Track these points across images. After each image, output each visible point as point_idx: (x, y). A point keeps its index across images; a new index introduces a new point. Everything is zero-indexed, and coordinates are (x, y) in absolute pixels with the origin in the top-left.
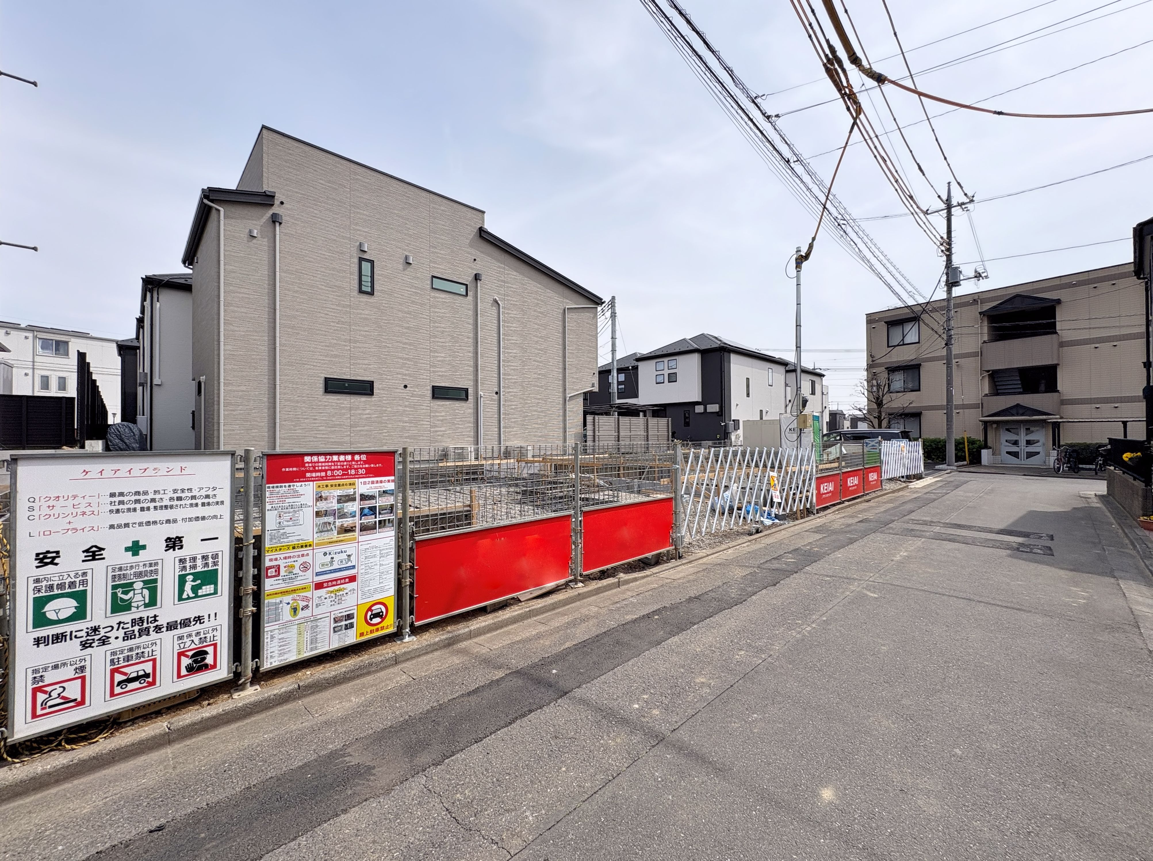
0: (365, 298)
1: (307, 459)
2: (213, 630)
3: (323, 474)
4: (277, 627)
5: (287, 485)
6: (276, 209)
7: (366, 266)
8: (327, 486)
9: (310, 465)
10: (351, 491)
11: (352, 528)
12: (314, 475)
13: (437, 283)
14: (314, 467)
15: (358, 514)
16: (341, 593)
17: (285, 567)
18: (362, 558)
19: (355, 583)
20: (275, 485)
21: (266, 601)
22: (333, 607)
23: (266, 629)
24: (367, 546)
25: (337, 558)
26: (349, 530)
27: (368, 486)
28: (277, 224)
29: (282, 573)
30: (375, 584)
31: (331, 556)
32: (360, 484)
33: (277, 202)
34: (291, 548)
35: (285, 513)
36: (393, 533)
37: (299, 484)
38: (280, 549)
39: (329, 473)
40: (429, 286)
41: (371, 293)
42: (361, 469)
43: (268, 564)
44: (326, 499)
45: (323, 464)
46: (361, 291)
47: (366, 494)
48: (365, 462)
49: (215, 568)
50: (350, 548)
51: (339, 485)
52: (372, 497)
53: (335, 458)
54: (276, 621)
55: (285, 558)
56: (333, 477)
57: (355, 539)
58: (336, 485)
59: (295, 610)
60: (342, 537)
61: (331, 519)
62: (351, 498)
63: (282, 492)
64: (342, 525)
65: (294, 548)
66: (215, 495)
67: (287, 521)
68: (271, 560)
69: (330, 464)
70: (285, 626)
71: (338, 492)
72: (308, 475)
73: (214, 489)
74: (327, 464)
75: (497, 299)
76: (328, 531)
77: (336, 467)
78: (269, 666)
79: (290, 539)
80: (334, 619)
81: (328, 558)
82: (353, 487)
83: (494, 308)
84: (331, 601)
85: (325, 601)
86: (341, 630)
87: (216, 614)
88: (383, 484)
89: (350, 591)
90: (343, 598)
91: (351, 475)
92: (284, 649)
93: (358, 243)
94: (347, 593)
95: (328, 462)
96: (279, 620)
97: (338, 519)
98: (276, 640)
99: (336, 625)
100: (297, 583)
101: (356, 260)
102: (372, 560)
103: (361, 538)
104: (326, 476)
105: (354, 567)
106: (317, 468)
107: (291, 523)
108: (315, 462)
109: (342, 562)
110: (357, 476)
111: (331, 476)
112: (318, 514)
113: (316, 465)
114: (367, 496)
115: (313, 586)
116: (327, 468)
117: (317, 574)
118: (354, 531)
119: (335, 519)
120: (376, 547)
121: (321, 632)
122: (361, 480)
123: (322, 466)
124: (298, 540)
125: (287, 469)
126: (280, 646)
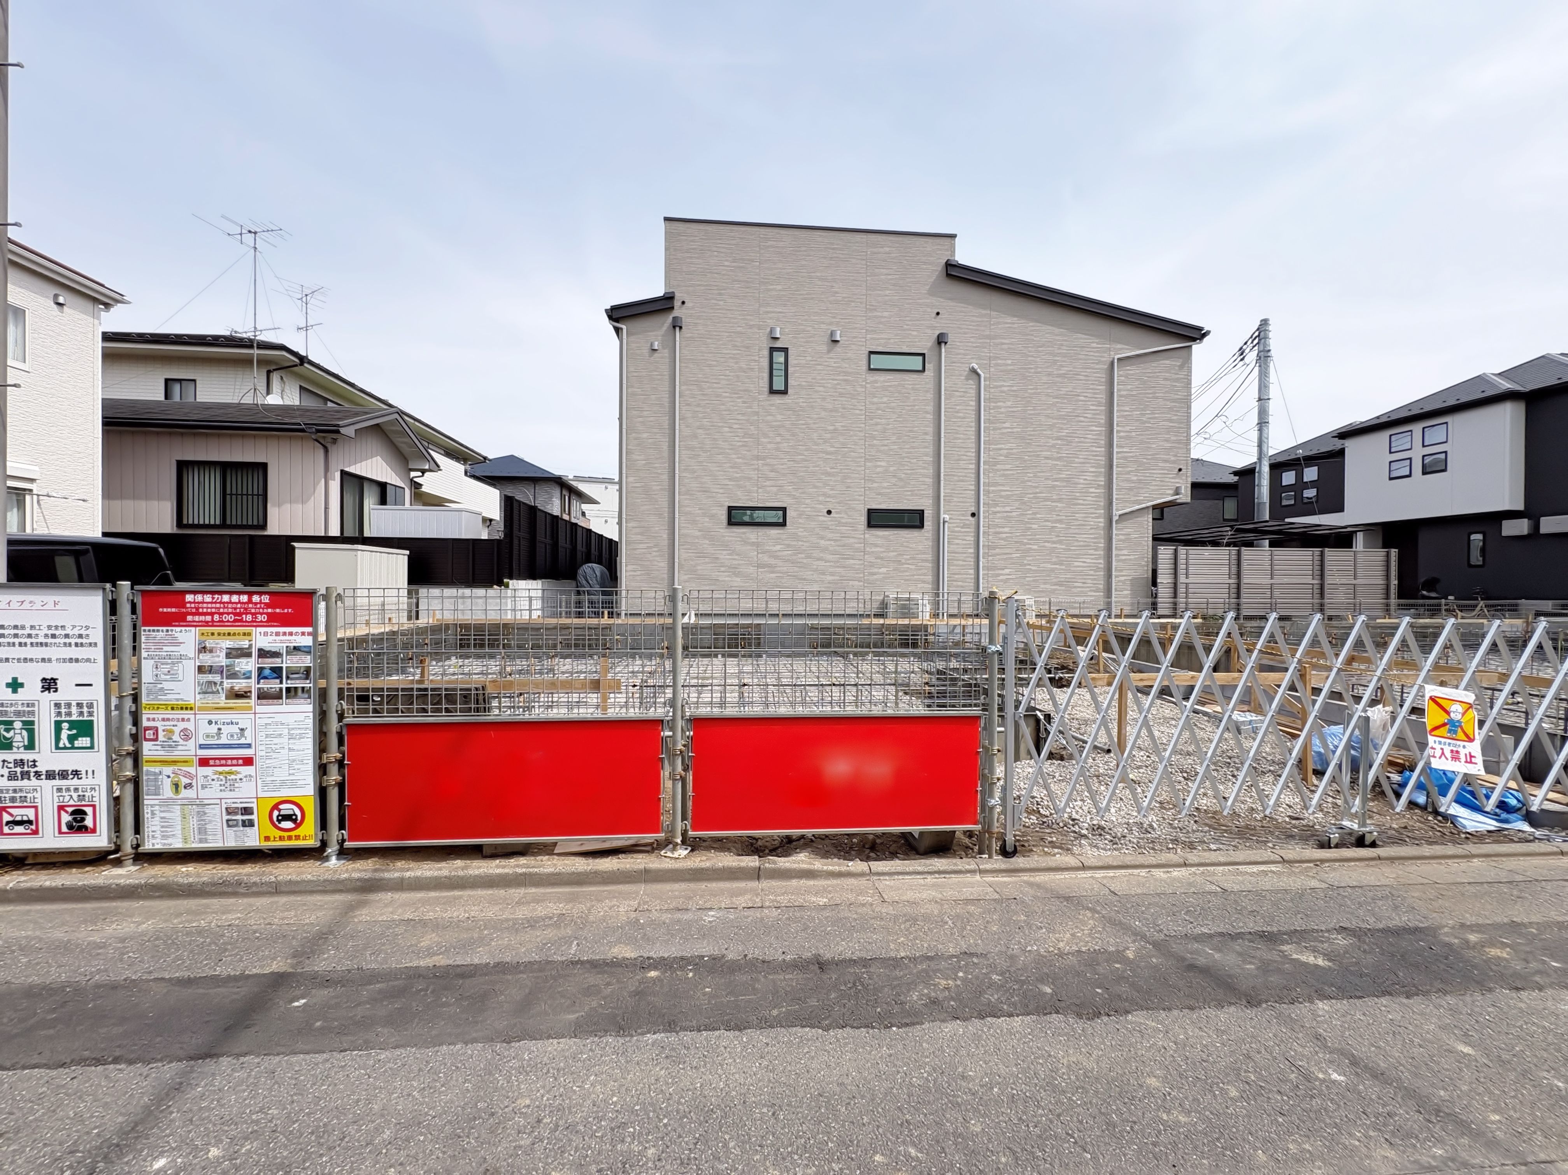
0: (777, 399)
1: (189, 598)
2: (92, 789)
3: (209, 618)
4: (157, 802)
5: (165, 629)
6: (676, 313)
7: (779, 358)
8: (213, 634)
9: (193, 605)
10: (245, 644)
11: (246, 692)
12: (197, 618)
13: (878, 361)
14: (197, 609)
15: (254, 675)
16: (233, 777)
17: (164, 731)
18: (261, 736)
19: (253, 768)
20: (152, 628)
21: (145, 769)
22: (223, 793)
23: (146, 802)
24: (269, 721)
25: (226, 730)
26: (242, 695)
27: (270, 639)
28: (677, 329)
29: (161, 737)
30: (281, 774)
31: (217, 727)
32: (258, 634)
33: (677, 304)
34: (169, 708)
35: (163, 664)
36: (310, 708)
37: (178, 629)
38: (158, 708)
39: (216, 617)
40: (865, 367)
41: (785, 392)
42: (261, 614)
43: (145, 723)
44: (211, 651)
45: (210, 605)
46: (772, 392)
47: (267, 649)
48: (268, 605)
49: (90, 718)
50: (244, 720)
51: (229, 634)
52: (276, 654)
53: (226, 598)
54: (156, 795)
55: (163, 720)
56: (221, 623)
57: (250, 708)
58: (224, 634)
59: (176, 786)
60: (233, 703)
61: (217, 678)
62: (245, 653)
63: (158, 637)
64: (232, 688)
65: (173, 709)
66: (88, 635)
67: (165, 675)
68: (148, 719)
69: (218, 605)
70: (167, 804)
71: (228, 643)
72: (189, 618)
73: (87, 628)
74: (214, 605)
75: (976, 367)
76: (213, 693)
77: (226, 610)
78: (151, 847)
79: (169, 697)
80: (226, 808)
81: (213, 729)
82: (249, 638)
83: (971, 382)
84: (221, 785)
85: (213, 783)
86: (236, 826)
87: (93, 771)
88: (294, 637)
89: (246, 777)
90: (236, 785)
91: (246, 621)
92: (166, 831)
93: (769, 330)
94: (241, 779)
95: (216, 603)
96: (159, 795)
97: (227, 678)
98: (157, 819)
99: (229, 817)
100: (177, 754)
101: (766, 353)
102: (276, 741)
103: (259, 709)
104: (213, 621)
105: (249, 746)
106: (201, 610)
107: (168, 677)
108: (198, 603)
109: (232, 736)
110: (255, 624)
111: (219, 621)
112: (201, 669)
113: (200, 605)
114: (268, 652)
115: (196, 761)
116: (213, 610)
117: (202, 747)
118: (249, 697)
119: (222, 678)
120: (283, 724)
121: (210, 822)
122: (259, 629)
123: (207, 608)
124: (177, 700)
125: (165, 610)
126: (162, 827)
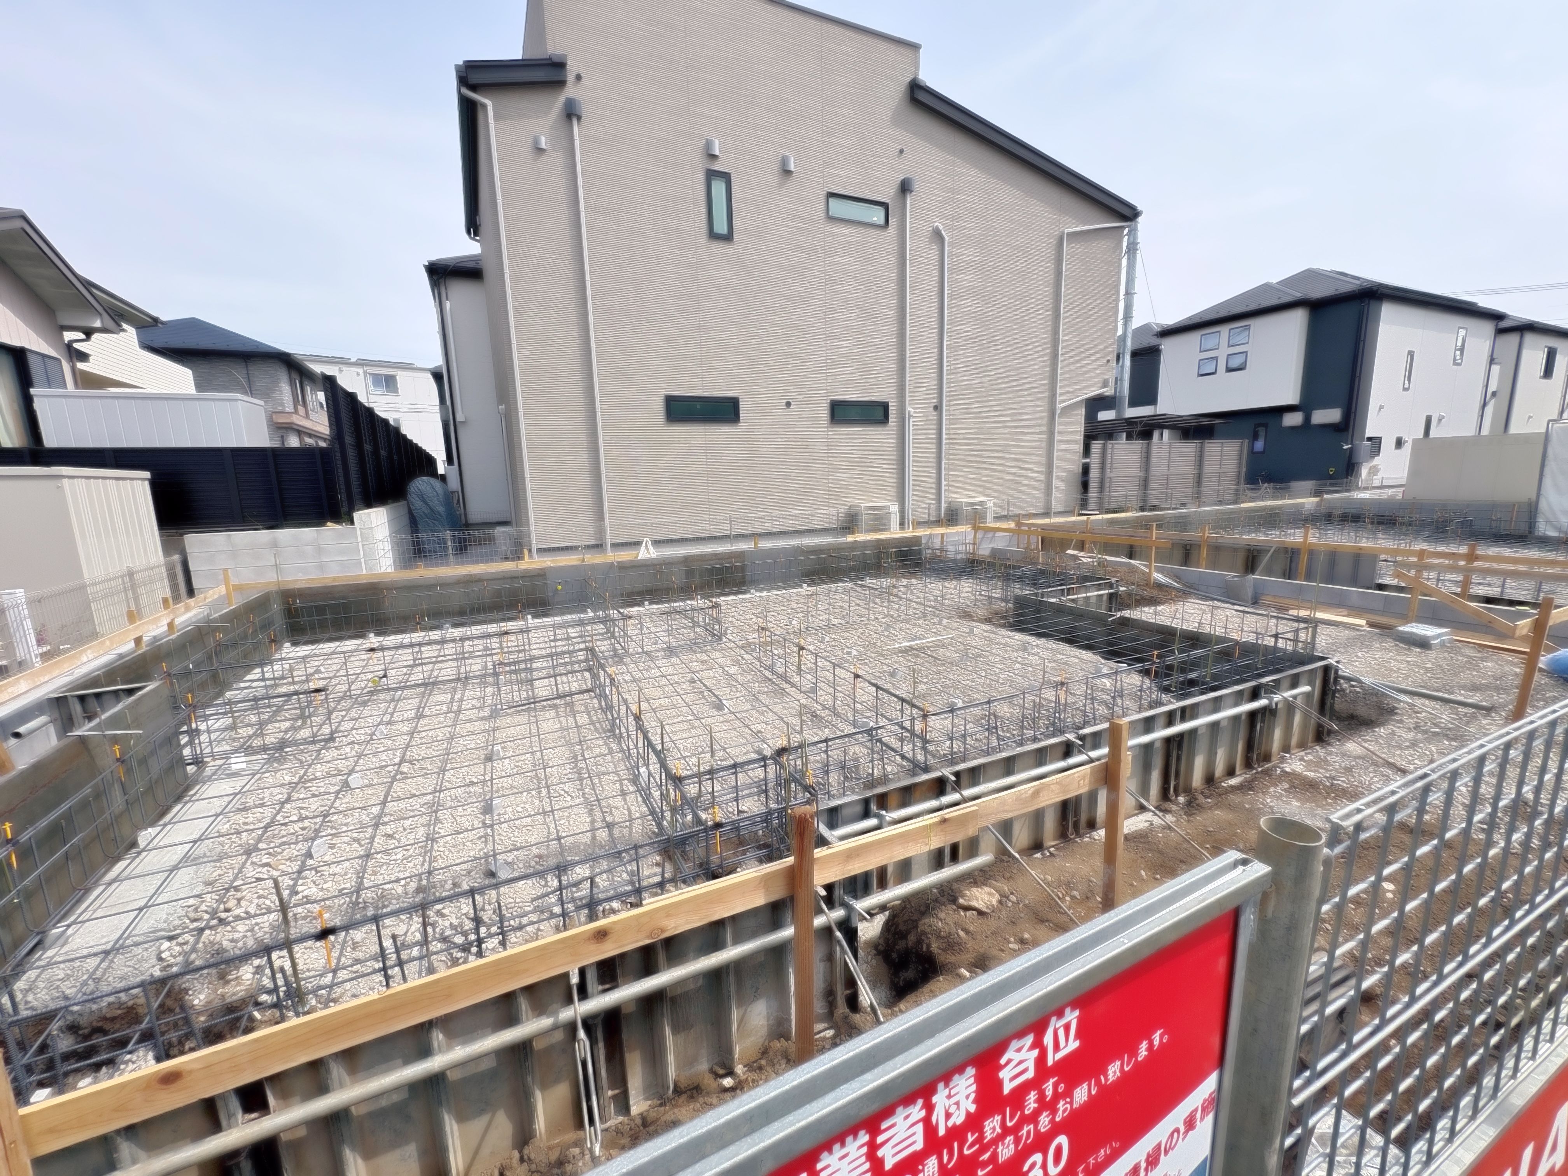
0: (719, 248)
6: (570, 91)
7: (719, 187)
13: (838, 208)
28: (575, 120)
33: (570, 78)
40: (822, 214)
41: (728, 237)
46: (713, 236)
75: (941, 227)
83: (934, 246)
93: (704, 142)
101: (701, 177)
